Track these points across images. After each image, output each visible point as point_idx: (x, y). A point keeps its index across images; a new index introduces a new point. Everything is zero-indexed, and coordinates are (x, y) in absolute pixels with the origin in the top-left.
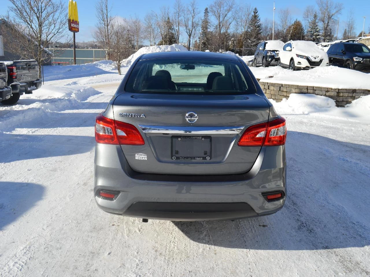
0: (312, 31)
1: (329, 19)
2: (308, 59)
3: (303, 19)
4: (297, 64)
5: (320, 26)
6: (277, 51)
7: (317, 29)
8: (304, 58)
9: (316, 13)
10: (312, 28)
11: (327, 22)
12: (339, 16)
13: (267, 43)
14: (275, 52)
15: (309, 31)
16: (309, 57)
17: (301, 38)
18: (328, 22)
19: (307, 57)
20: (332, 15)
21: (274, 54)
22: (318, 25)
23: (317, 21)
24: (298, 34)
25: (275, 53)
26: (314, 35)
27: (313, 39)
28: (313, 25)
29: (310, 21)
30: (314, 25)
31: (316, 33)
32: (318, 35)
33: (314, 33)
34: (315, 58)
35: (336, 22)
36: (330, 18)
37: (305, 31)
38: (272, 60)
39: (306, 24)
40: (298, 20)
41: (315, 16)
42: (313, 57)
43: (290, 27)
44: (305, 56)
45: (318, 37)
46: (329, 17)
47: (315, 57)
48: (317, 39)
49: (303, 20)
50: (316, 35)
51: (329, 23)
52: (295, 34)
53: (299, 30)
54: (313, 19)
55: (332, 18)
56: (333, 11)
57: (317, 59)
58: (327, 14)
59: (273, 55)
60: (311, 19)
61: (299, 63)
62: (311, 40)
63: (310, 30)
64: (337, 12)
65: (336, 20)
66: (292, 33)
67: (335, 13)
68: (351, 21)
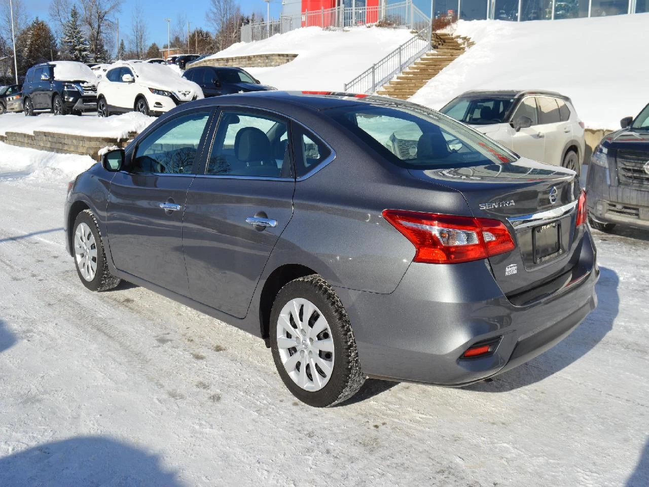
0: (71, 42)
1: (100, 20)
2: (173, 97)
3: (50, 18)
4: (155, 106)
5: (86, 32)
6: (83, 82)
7: (81, 37)
8: (166, 95)
9: (75, 7)
10: (71, 37)
11: (96, 26)
12: (117, 15)
13: (54, 66)
14: (81, 84)
15: (65, 42)
16: (175, 93)
17: (52, 55)
18: (99, 26)
19: (171, 93)
20: (106, 13)
21: (79, 88)
22: (81, 31)
23: (78, 23)
24: (44, 48)
25: (80, 86)
26: (76, 50)
27: (76, 57)
28: (72, 30)
29: (64, 22)
30: (74, 30)
31: (80, 47)
32: (85, 50)
33: (76, 46)
34: (185, 94)
35: (113, 26)
36: (101, 18)
37: (57, 42)
38: (75, 101)
39: (56, 28)
40: (40, 19)
41: (74, 14)
42: (180, 93)
43: (25, 33)
44: (166, 91)
45: (84, 53)
46: (99, 16)
47: (184, 92)
48: (83, 57)
49: (50, 20)
50: (80, 51)
51: (101, 28)
52: (39, 47)
53: (45, 39)
54: (70, 18)
55: (105, 18)
56: (106, 7)
57: (187, 95)
58: (94, 11)
59: (76, 90)
60: (67, 18)
61: (158, 104)
62: (72, 60)
63: (69, 41)
64: (113, 8)
65: (113, 23)
66: (31, 45)
67: (110, 10)
68: (139, 26)
